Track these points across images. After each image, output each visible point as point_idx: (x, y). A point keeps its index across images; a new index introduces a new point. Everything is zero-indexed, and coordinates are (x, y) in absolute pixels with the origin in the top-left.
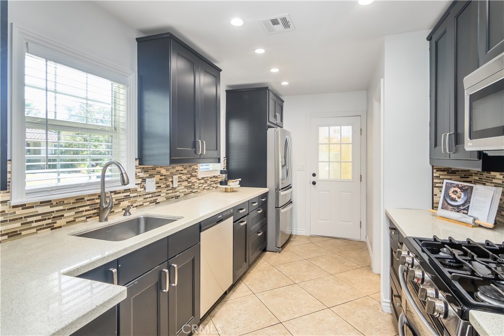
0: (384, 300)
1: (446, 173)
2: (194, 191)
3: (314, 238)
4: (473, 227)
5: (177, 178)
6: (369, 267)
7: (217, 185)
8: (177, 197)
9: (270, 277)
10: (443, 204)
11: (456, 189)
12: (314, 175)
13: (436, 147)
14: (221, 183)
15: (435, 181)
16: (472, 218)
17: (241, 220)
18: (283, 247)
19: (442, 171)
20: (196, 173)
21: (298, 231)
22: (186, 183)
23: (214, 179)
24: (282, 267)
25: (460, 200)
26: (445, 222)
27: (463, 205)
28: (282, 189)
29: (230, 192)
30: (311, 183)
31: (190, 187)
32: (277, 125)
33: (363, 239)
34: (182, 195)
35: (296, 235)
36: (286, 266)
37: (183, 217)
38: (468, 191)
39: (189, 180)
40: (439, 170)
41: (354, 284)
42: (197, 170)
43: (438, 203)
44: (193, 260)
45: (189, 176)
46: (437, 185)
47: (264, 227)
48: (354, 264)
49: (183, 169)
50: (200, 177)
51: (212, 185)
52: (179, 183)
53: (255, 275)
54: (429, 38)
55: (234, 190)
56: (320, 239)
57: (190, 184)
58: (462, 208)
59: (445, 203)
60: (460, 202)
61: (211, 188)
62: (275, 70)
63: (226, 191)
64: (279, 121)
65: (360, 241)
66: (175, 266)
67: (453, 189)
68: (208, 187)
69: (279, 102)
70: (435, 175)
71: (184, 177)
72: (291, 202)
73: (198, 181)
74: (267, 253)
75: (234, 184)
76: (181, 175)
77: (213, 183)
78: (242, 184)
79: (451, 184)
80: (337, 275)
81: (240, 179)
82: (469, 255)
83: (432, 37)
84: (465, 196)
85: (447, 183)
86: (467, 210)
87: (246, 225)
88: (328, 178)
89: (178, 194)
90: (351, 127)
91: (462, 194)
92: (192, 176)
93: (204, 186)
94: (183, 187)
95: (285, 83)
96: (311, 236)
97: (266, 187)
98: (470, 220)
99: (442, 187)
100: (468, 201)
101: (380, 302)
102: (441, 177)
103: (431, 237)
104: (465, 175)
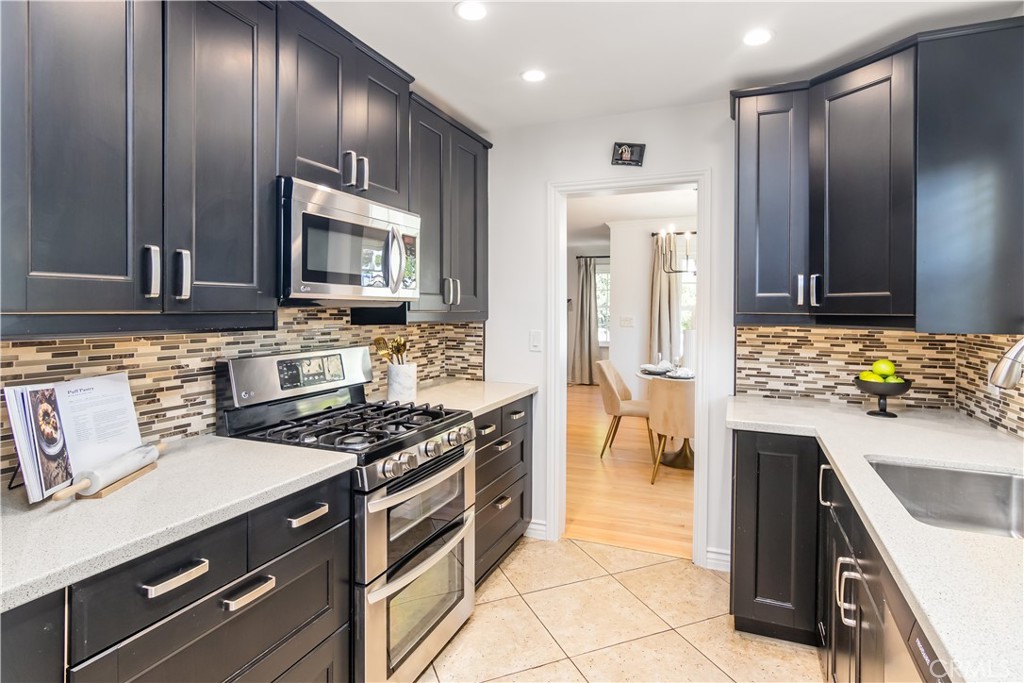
11: (46, 406)
79: (35, 394)
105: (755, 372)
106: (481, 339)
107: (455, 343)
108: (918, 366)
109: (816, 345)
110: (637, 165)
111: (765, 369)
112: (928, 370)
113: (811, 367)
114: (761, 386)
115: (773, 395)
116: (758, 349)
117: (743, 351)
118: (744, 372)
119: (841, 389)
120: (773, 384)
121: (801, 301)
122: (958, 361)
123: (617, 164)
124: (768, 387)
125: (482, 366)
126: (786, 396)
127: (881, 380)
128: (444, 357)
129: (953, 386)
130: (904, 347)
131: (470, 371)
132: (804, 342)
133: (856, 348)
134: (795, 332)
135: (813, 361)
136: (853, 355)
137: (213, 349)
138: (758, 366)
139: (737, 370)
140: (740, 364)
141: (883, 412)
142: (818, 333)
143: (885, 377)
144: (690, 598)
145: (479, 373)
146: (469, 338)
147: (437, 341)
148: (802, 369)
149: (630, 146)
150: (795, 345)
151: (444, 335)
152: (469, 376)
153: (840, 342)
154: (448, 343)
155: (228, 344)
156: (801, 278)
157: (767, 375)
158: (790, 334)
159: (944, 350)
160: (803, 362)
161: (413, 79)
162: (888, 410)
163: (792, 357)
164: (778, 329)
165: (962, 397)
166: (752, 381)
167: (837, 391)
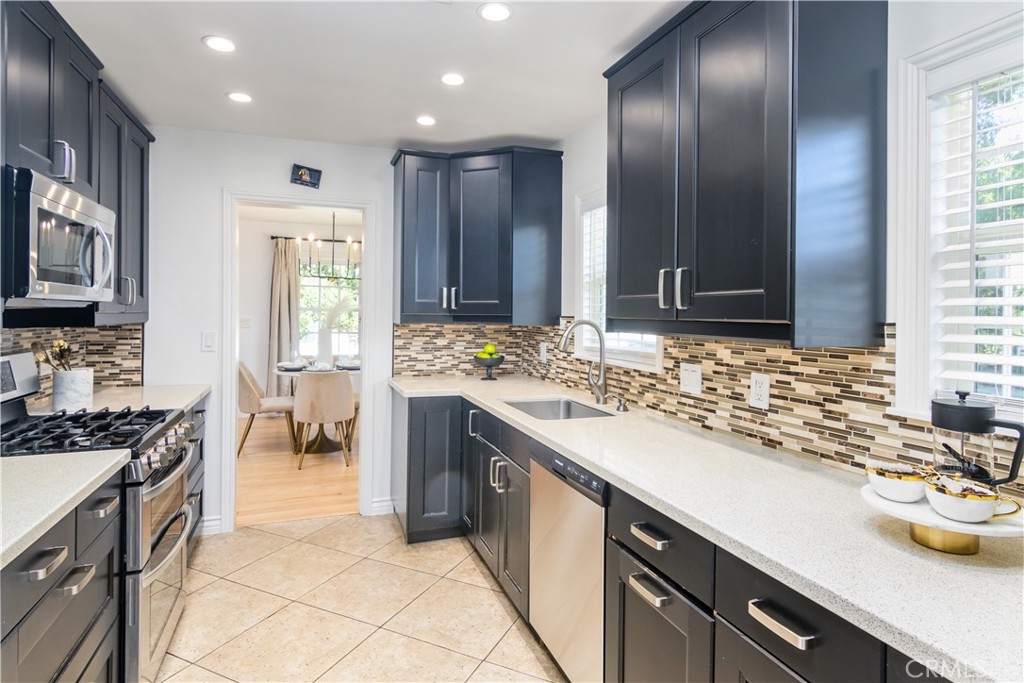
5: (769, 383)
8: (770, 443)
22: (812, 413)
31: (835, 434)
34: (792, 445)
39: (832, 407)
45: (834, 390)
76: (789, 378)
89: (773, 433)
92: (852, 396)
94: (800, 422)
105: (407, 358)
106: (138, 341)
107: (101, 348)
108: (503, 348)
109: (447, 336)
110: (314, 187)
111: (414, 355)
112: (509, 350)
113: (444, 352)
114: (411, 368)
115: (420, 374)
116: (409, 341)
117: (399, 342)
118: (400, 359)
119: (462, 366)
120: (419, 366)
121: (445, 306)
122: (523, 343)
123: (295, 182)
124: (416, 368)
125: (141, 370)
126: (428, 375)
127: (488, 357)
128: (84, 363)
129: (520, 359)
130: (496, 336)
131: (122, 377)
132: (440, 334)
133: (470, 337)
134: (434, 328)
135: (446, 347)
136: (469, 342)
138: (409, 354)
139: (394, 357)
140: (397, 352)
141: (490, 377)
142: (448, 327)
143: (491, 354)
144: (369, 536)
145: (136, 378)
146: (120, 341)
147: (78, 345)
148: (438, 354)
149: (308, 169)
150: (435, 337)
151: (85, 339)
152: (122, 383)
153: (461, 333)
154: (90, 348)
156: (445, 290)
157: (415, 360)
158: (431, 329)
159: (517, 337)
160: (438, 349)
161: (102, 67)
162: (493, 376)
163: (432, 346)
164: (423, 326)
165: (525, 365)
166: (405, 365)
167: (460, 367)
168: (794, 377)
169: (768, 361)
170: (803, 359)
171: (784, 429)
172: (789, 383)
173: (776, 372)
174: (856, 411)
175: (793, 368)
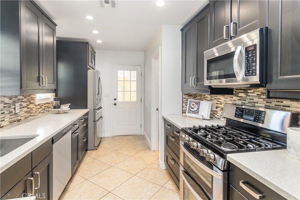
0: (162, 163)
1: (187, 96)
2: (32, 115)
3: (115, 137)
4: (202, 120)
5: (19, 105)
6: (149, 148)
7: (49, 109)
8: (19, 121)
9: (95, 166)
10: (188, 111)
11: (194, 103)
12: (115, 99)
13: (186, 84)
14: (55, 107)
15: (184, 100)
16: (202, 116)
17: (75, 132)
18: (98, 146)
19: (186, 95)
20: (33, 101)
21: (105, 134)
22: (26, 109)
23: (47, 105)
24: (101, 158)
25: (195, 108)
26: (191, 119)
27: (197, 110)
28: (98, 109)
29: (63, 113)
30: (114, 104)
31: (29, 112)
32: (92, 68)
33: (142, 134)
34: (23, 118)
35: (104, 137)
36: (103, 157)
37: (39, 135)
38: (198, 104)
39: (28, 107)
40: (185, 95)
41: (144, 159)
42: (34, 99)
43: (186, 110)
44: (48, 166)
45: (29, 103)
46: (184, 102)
47: (86, 135)
48: (141, 148)
49: (23, 98)
50: (37, 103)
51: (46, 109)
52: (21, 109)
53: (84, 167)
54: (182, 30)
55: (65, 112)
56: (120, 137)
57: (29, 110)
58: (196, 112)
59: (189, 110)
60: (195, 109)
61: (45, 112)
62: (95, 32)
63: (59, 113)
64: (93, 65)
65: (141, 135)
66: (38, 173)
67: (192, 103)
68: (43, 111)
69: (93, 53)
70: (183, 97)
71: (24, 104)
72: (102, 117)
73: (35, 107)
74: (88, 152)
75: (65, 107)
76: (22, 103)
77: (46, 108)
78: (71, 107)
79: (192, 101)
80: (134, 156)
81: (70, 104)
82: (211, 132)
83: (183, 30)
84: (197, 106)
85: (190, 101)
86: (198, 113)
87: (78, 135)
88: (123, 101)
89: (19, 118)
90: (136, 71)
91: (196, 105)
92: (31, 103)
93: (40, 110)
94: (24, 112)
95: (99, 41)
96: (114, 137)
97: (87, 109)
98: (201, 117)
99: (187, 103)
100: (198, 109)
101: (159, 165)
102: (186, 98)
103: (192, 127)
104: (195, 96)
137: (234, 101)
155: (238, 100)
168: (23, 102)
169: (18, 100)
170: (24, 98)
171: (21, 115)
172: (22, 104)
173: (19, 102)
174: (31, 106)
175: (23, 100)
